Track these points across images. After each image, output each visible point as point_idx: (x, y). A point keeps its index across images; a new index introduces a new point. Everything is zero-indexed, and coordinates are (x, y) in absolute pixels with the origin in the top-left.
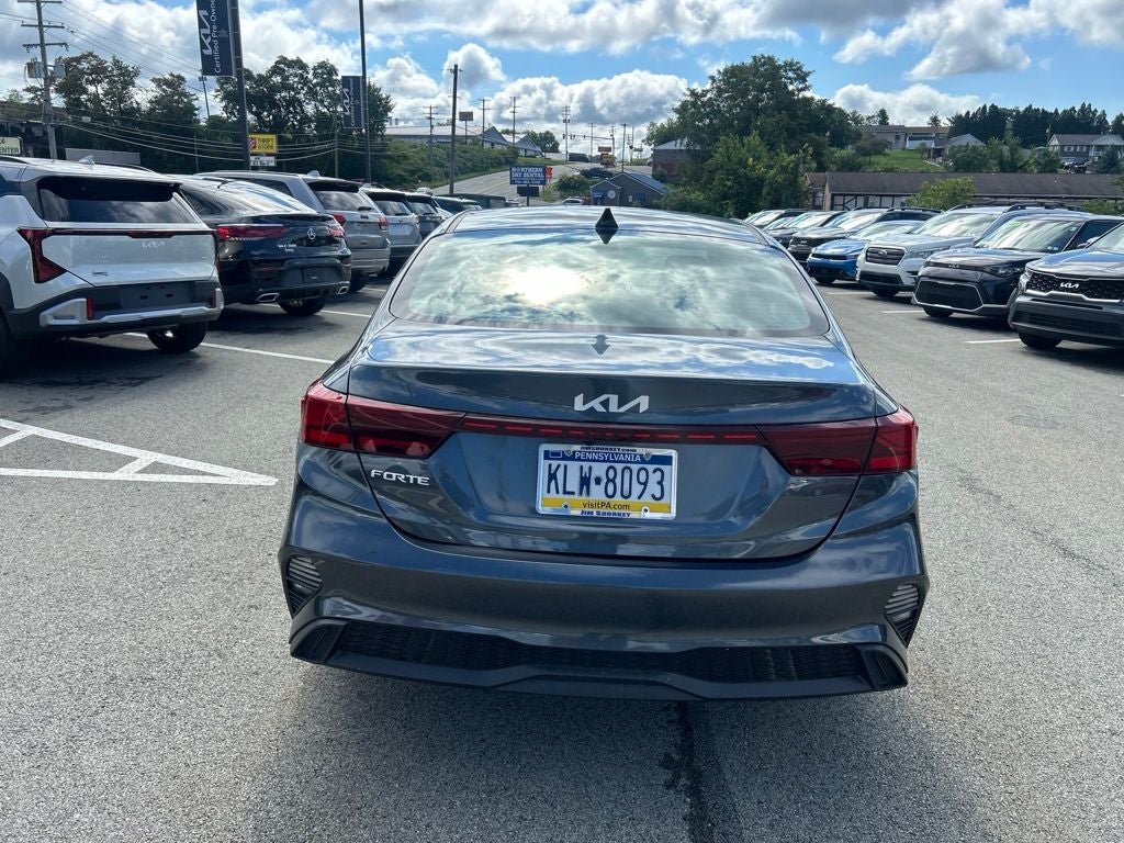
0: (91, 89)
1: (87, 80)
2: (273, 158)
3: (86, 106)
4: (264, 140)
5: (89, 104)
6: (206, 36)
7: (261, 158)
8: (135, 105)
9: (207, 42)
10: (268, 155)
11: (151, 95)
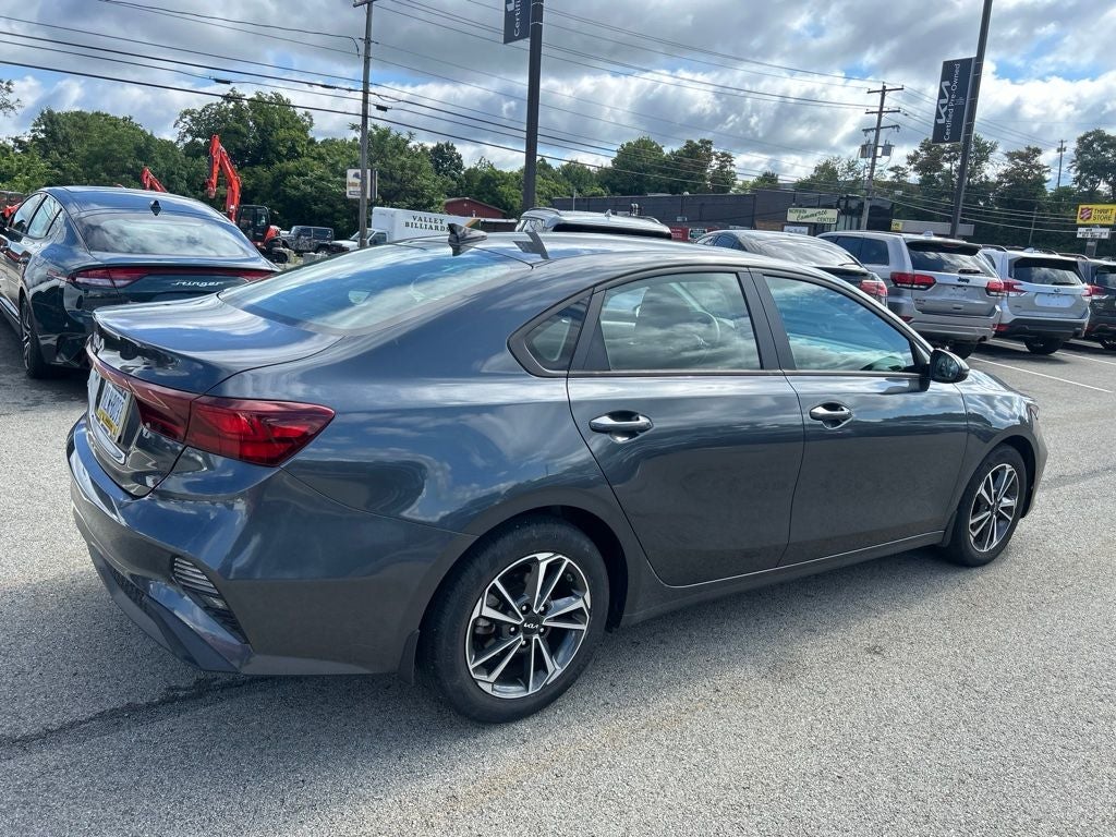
0: (947, 166)
1: (945, 158)
2: (1107, 230)
3: (937, 182)
4: (1101, 211)
5: (940, 180)
6: (943, 106)
7: (1094, 230)
8: (983, 179)
9: (942, 112)
10: (1102, 226)
11: (1001, 169)
